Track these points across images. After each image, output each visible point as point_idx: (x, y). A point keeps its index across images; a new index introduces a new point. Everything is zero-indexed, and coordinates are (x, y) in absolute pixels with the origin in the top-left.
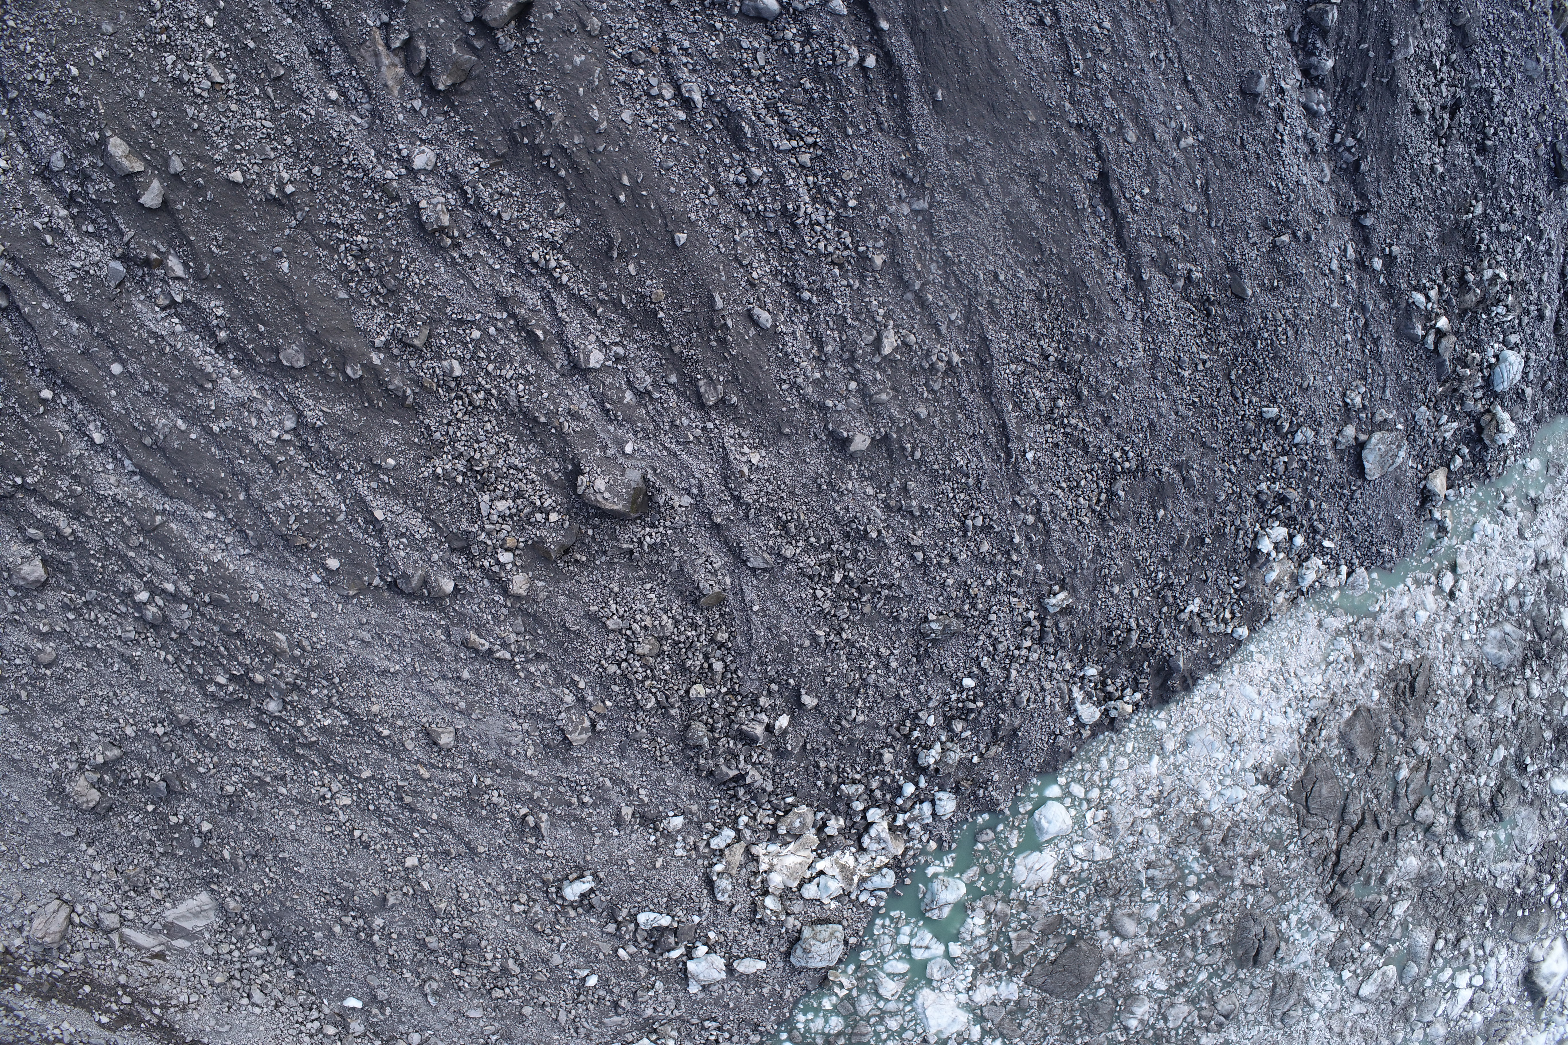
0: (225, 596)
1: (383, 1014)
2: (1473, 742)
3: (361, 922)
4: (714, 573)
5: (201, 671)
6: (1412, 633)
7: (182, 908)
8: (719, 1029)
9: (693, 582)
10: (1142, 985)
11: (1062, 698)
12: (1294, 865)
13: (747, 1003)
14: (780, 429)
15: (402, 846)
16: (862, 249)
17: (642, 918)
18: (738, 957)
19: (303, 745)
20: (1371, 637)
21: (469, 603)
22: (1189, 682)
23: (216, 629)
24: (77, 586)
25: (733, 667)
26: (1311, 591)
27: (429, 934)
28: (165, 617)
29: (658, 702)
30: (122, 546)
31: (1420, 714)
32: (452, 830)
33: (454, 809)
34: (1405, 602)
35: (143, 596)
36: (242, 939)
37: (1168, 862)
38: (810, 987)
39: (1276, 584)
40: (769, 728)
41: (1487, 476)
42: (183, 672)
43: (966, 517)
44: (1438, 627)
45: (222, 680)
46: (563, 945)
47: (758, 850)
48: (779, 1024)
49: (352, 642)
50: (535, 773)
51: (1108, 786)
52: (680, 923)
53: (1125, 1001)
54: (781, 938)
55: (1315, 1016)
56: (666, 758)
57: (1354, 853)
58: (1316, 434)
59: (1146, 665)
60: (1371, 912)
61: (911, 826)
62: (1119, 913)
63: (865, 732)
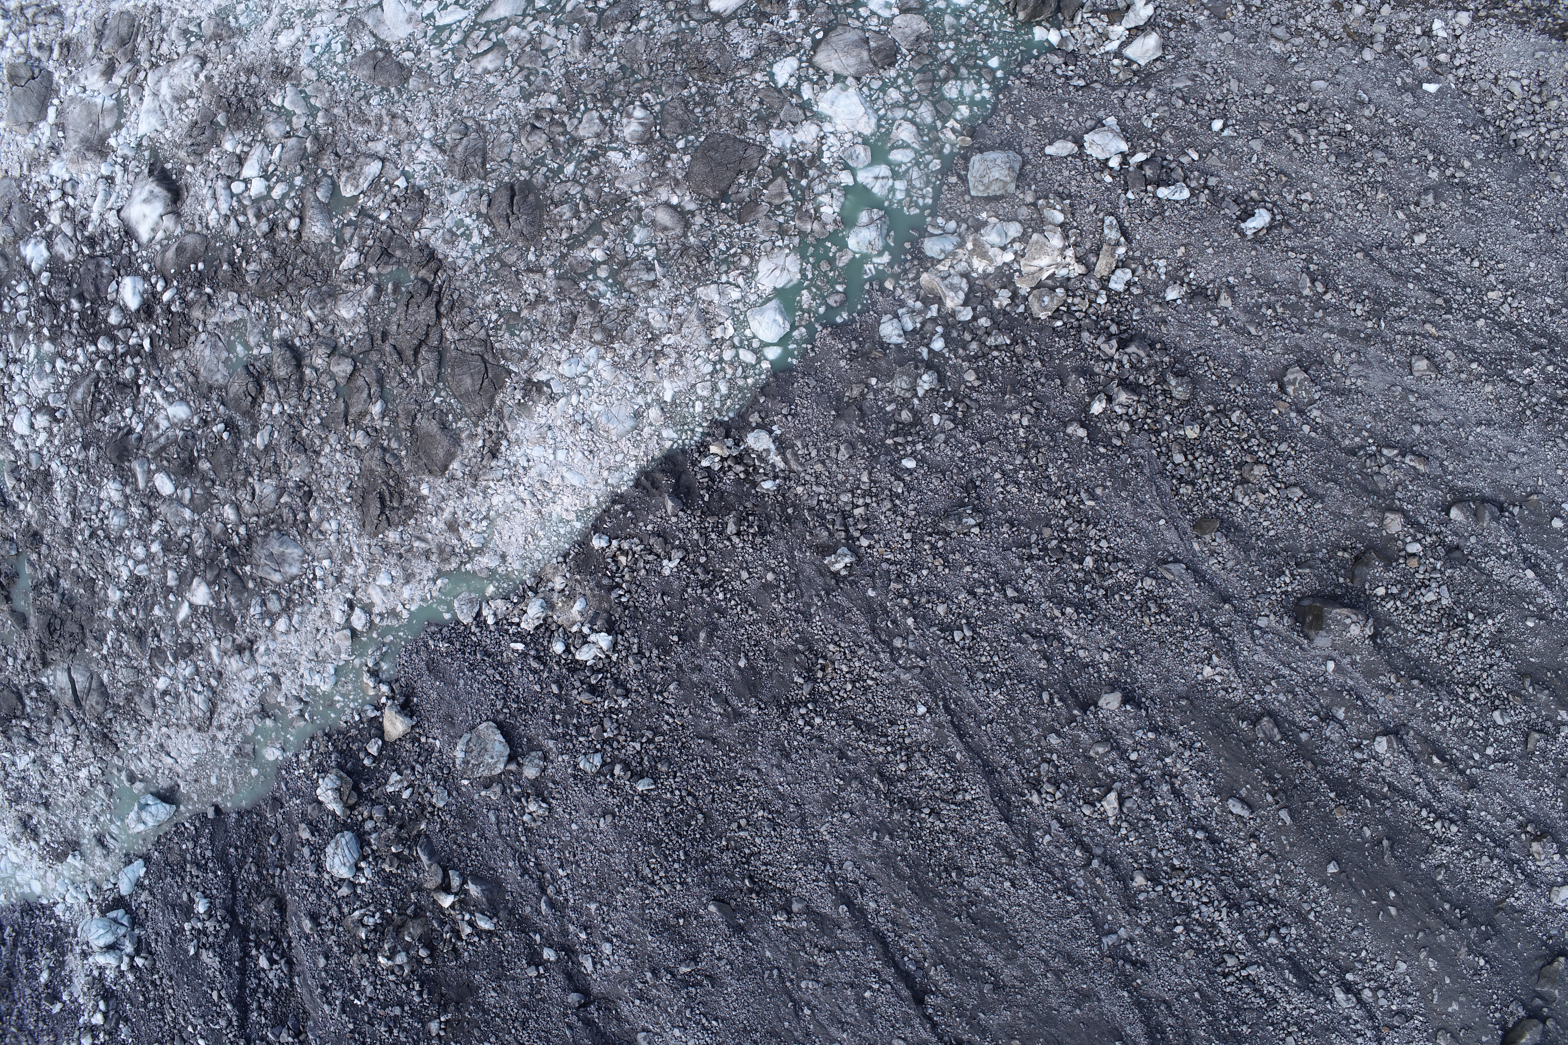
1: (1402, 79)
2: (297, 450)
3: (1448, 174)
4: (1212, 553)
6: (393, 560)
8: (1068, 78)
9: (1231, 542)
10: (637, 155)
11: (795, 454)
12: (489, 298)
13: (1049, 109)
14: (1192, 703)
15: (1432, 254)
16: (1160, 888)
17: (1186, 194)
18: (1073, 156)
20: (441, 551)
21: (1432, 500)
22: (646, 479)
25: (1163, 459)
26: (521, 591)
27: (1384, 165)
29: (1229, 417)
31: (367, 474)
32: (1391, 274)
33: (1394, 295)
34: (406, 593)
37: (634, 290)
38: (985, 127)
39: (571, 598)
41: (329, 736)
43: (973, 639)
44: (362, 570)
46: (1255, 159)
47: (1078, 270)
48: (1006, 86)
49: (1523, 450)
50: (1326, 335)
51: (715, 364)
52: (1146, 191)
53: (652, 137)
54: (1034, 178)
55: (427, 135)
56: (1202, 359)
57: (420, 317)
58: (575, 766)
59: (706, 498)
60: (386, 253)
61: (919, 305)
62: (678, 231)
63: (1004, 402)
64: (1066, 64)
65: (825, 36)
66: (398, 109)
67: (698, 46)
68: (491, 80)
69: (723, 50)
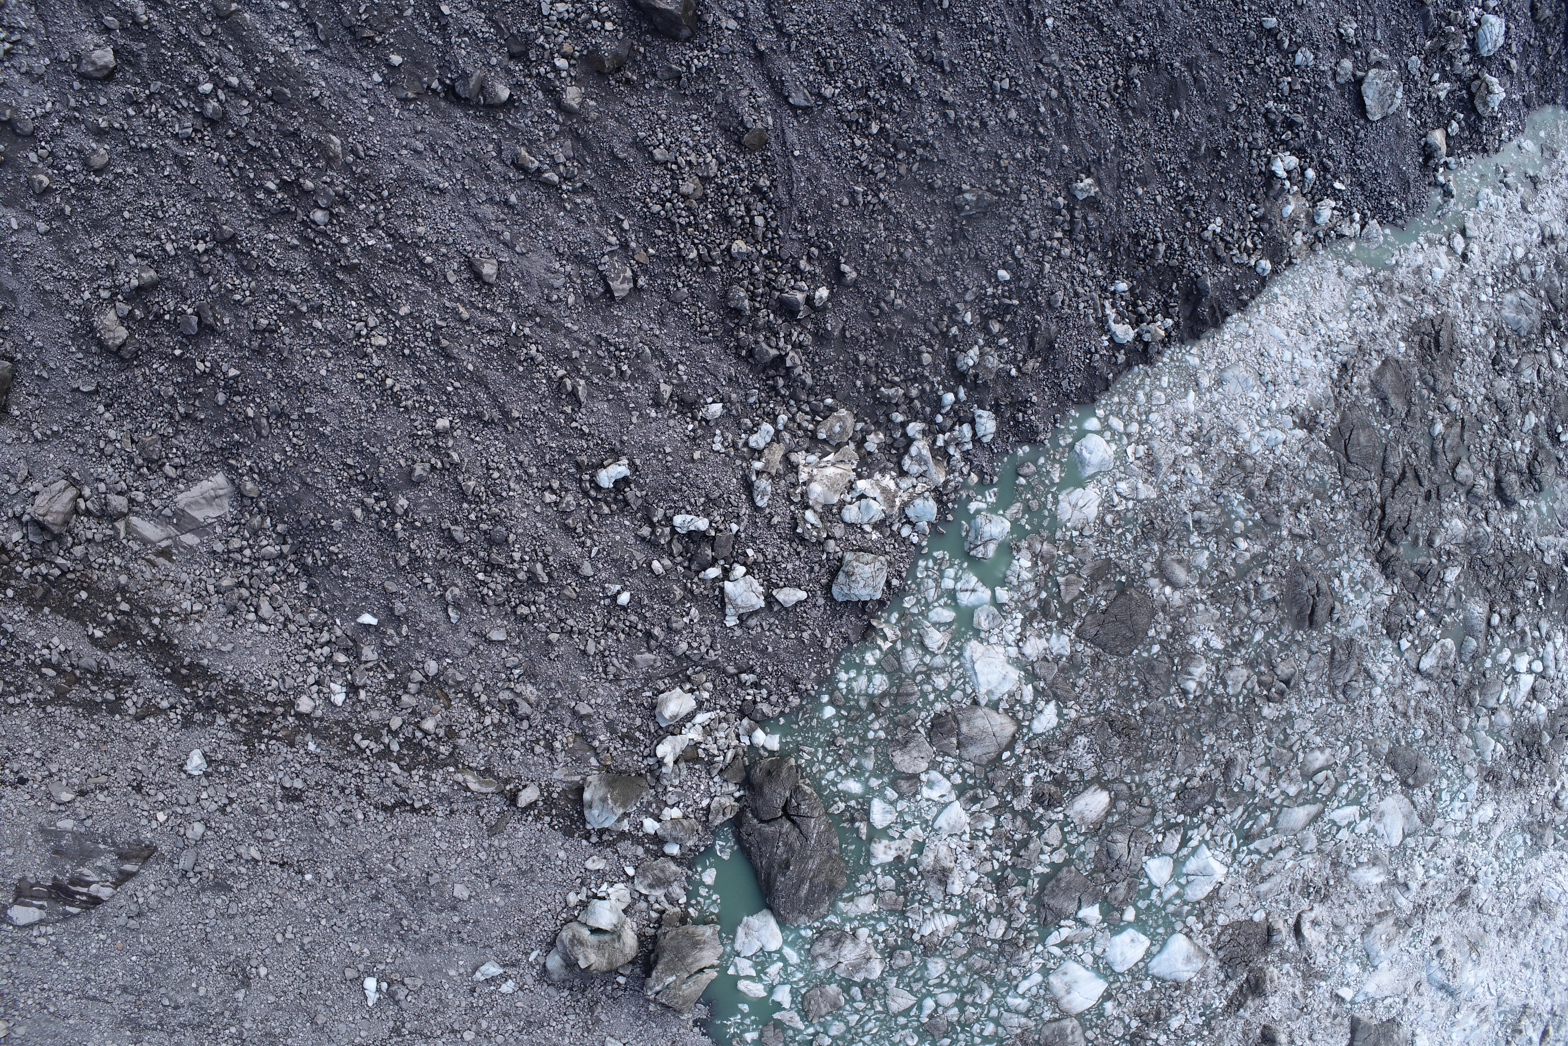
0: (287, 91)
1: (399, 634)
2: (1503, 403)
3: (384, 504)
4: (758, 109)
5: (252, 176)
6: (1430, 290)
7: (196, 491)
8: (756, 685)
9: (737, 116)
10: (1197, 642)
12: (1340, 516)
13: (786, 649)
15: (434, 404)
17: (678, 520)
18: (777, 586)
19: (345, 269)
20: (1391, 288)
21: (522, 117)
22: (1218, 319)
23: (274, 127)
24: (143, 78)
25: (774, 224)
26: (1328, 240)
27: (455, 522)
28: (225, 113)
29: (699, 255)
30: (194, 36)
31: (1448, 370)
32: (487, 388)
33: (490, 361)
34: (1420, 259)
35: (207, 87)
36: (255, 533)
37: (1213, 504)
38: (852, 638)
39: (1293, 221)
40: (809, 300)
41: (1485, 149)
42: (234, 176)
43: (993, 78)
44: (1455, 286)
45: (271, 186)
46: (595, 551)
47: (799, 458)
48: (820, 684)
49: (404, 152)
50: (576, 328)
52: (717, 530)
53: (1181, 660)
54: (822, 566)
55: (1377, 691)
56: (706, 328)
57: (1399, 507)
58: (1316, 58)
59: (1174, 286)
60: (1422, 575)
61: (951, 450)
62: (1168, 558)
63: (903, 323)
64: (755, 702)
65: (1000, 755)
66: (1401, 721)
67: (1127, 753)
68: (1318, 739)
69: (1103, 748)
